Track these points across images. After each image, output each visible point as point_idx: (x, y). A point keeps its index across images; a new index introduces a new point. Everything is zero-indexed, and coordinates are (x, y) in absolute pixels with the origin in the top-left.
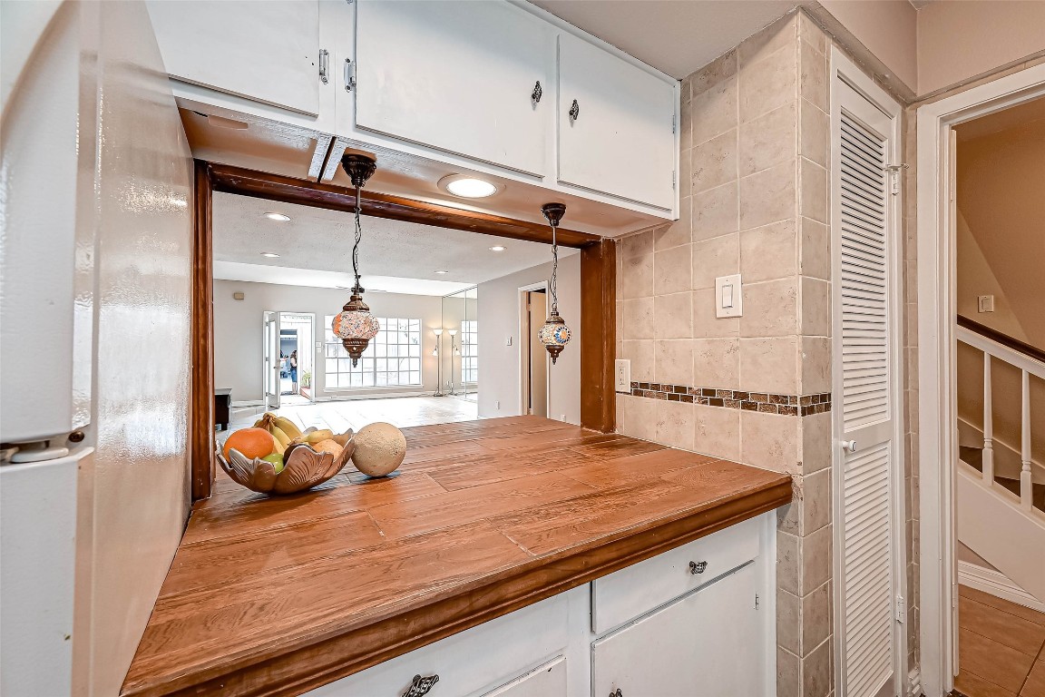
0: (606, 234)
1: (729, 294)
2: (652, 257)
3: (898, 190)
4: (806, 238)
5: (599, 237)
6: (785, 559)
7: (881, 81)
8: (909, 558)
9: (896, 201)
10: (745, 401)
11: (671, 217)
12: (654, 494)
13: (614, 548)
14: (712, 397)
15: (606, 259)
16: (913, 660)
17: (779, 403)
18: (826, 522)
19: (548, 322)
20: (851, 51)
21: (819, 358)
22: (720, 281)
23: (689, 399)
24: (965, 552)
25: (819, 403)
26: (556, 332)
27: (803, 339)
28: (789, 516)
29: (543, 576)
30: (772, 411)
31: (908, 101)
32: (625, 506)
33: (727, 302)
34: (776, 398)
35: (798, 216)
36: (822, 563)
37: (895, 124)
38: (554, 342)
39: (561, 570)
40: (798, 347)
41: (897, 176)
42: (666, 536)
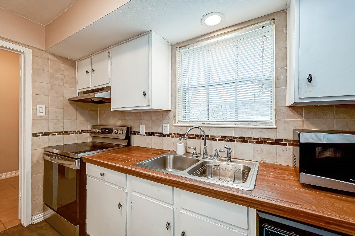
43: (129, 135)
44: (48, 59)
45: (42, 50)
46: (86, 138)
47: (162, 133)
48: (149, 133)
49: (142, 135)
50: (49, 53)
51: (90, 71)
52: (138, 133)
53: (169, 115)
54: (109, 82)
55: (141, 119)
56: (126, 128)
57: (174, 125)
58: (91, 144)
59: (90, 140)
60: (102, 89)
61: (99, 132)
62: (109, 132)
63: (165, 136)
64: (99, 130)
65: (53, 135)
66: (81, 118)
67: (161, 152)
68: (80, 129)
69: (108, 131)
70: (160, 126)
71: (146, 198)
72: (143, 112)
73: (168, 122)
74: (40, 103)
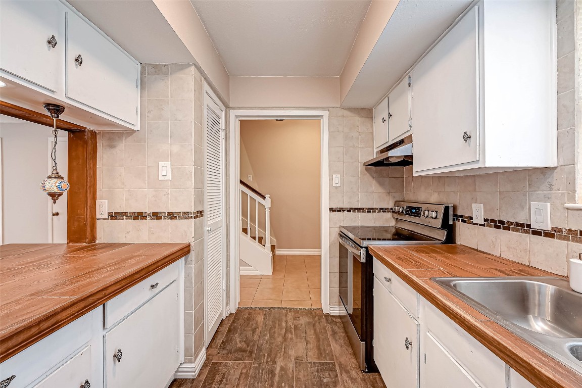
0: (89, 127)
1: (165, 170)
2: (123, 147)
3: (224, 137)
4: (195, 152)
5: (85, 128)
6: (187, 276)
7: (219, 98)
8: (227, 267)
9: (224, 141)
10: (172, 216)
11: (135, 128)
12: (133, 261)
13: (118, 284)
14: (156, 216)
15: (90, 142)
16: (228, 303)
17: (186, 215)
18: (202, 258)
19: (50, 178)
20: (210, 85)
21: (200, 197)
22: (161, 164)
23: (145, 218)
24: (242, 263)
25: (200, 214)
26: (57, 184)
27: (194, 190)
28: (189, 259)
29: (82, 305)
30: (183, 218)
31: (227, 107)
32: (118, 268)
33: (164, 173)
34: (185, 213)
35: (193, 143)
36: (200, 273)
37: (224, 113)
38: (56, 190)
39: (91, 300)
40: (193, 193)
41: (224, 132)
42: (142, 275)
43: (451, 222)
44: (343, 116)
45: (337, 108)
46: (387, 220)
47: (529, 226)
48: (493, 221)
49: (477, 224)
50: (344, 108)
51: (386, 118)
52: (468, 220)
53: (549, 180)
54: (409, 128)
55: (475, 190)
56: (443, 208)
57: (567, 205)
58: (394, 230)
59: (392, 223)
60: (401, 142)
61: (402, 212)
62: (416, 214)
63: (537, 233)
64: (403, 208)
65: (348, 211)
66: (379, 189)
67: (520, 270)
68: (379, 206)
69: (414, 211)
70: (522, 208)
71: (449, 356)
72: (480, 176)
73: (547, 198)
74: (336, 172)
